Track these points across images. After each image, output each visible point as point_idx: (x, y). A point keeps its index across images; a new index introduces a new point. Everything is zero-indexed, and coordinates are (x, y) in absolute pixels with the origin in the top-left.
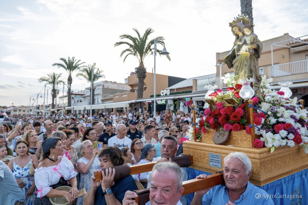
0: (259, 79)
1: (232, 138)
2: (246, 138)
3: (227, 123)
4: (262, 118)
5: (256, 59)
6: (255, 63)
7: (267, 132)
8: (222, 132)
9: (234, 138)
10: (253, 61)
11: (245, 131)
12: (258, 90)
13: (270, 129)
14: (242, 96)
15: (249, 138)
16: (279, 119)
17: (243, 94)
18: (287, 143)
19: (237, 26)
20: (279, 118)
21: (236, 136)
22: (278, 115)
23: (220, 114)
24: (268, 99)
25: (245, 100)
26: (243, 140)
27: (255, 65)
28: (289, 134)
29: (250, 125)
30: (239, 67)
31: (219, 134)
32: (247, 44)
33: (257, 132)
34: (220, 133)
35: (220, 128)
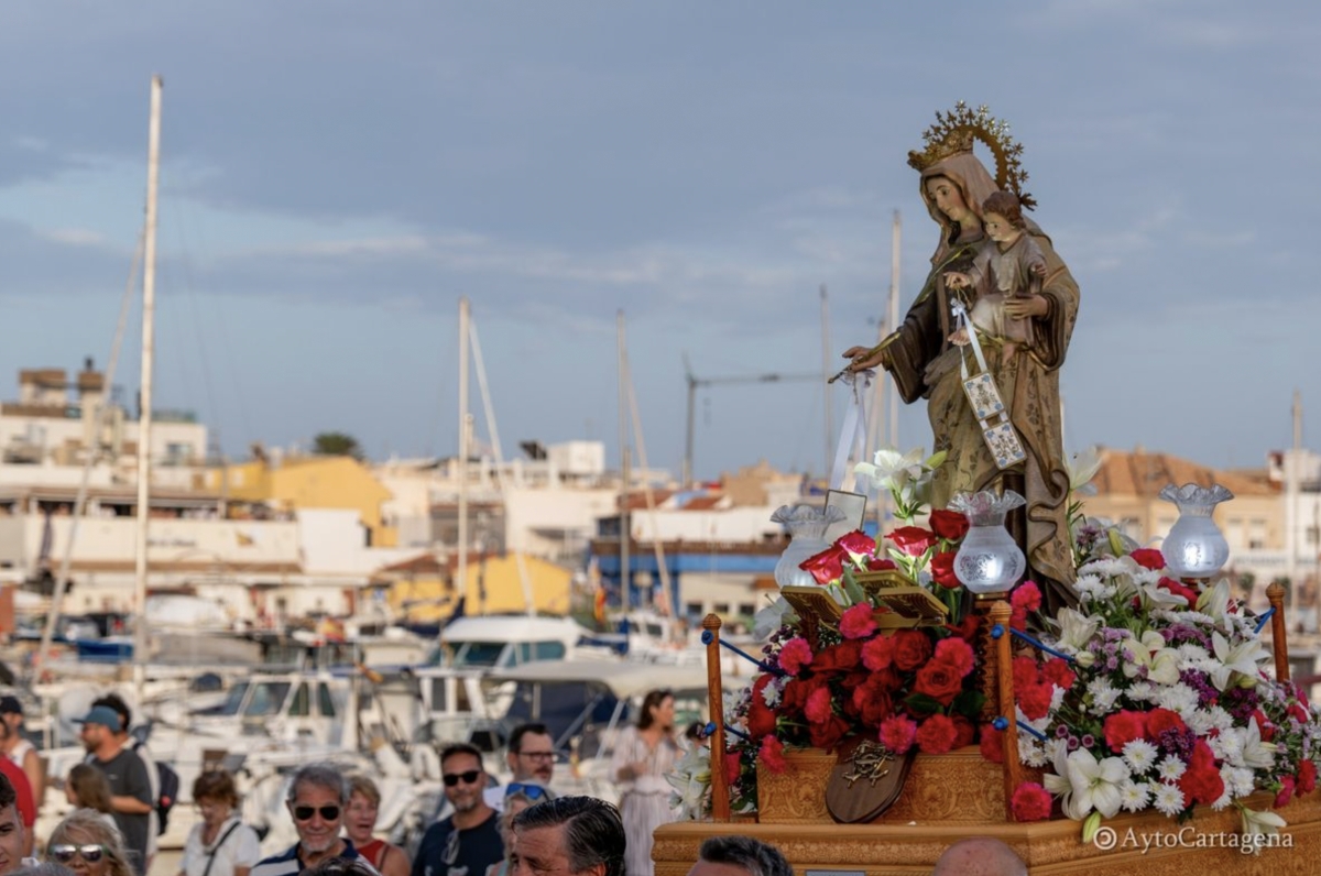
0: (1057, 479)
1: (921, 792)
2: (983, 784)
3: (897, 714)
4: (1055, 686)
5: (1046, 373)
6: (1037, 395)
7: (1070, 748)
8: (870, 762)
9: (929, 790)
10: (1028, 380)
11: (976, 750)
12: (1050, 538)
13: (1086, 736)
14: (969, 579)
15: (995, 784)
16: (1128, 687)
17: (972, 566)
18: (1153, 796)
19: (952, 176)
20: (1131, 686)
21: (936, 776)
22: (1130, 671)
23: (862, 671)
24: (1089, 592)
25: (981, 597)
26: (972, 795)
27: (1040, 404)
28: (1164, 760)
29: (999, 721)
30: (958, 408)
31: (856, 772)
32: (999, 292)
33: (1028, 753)
34: (860, 770)
35: (859, 743)
